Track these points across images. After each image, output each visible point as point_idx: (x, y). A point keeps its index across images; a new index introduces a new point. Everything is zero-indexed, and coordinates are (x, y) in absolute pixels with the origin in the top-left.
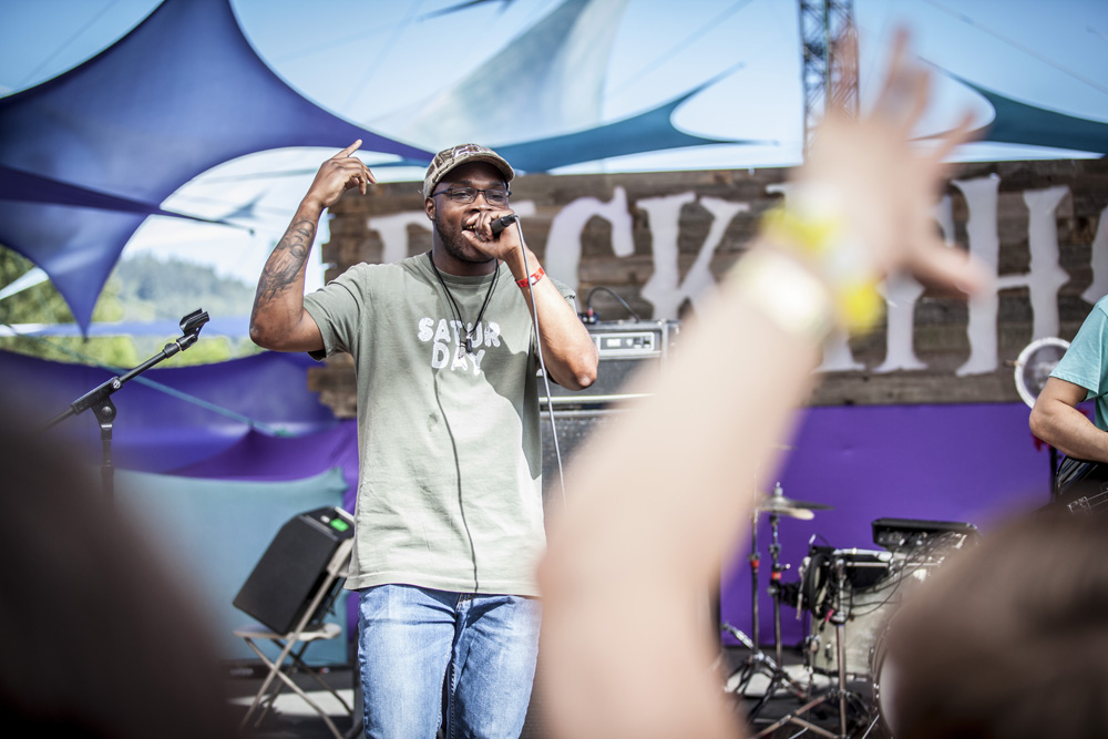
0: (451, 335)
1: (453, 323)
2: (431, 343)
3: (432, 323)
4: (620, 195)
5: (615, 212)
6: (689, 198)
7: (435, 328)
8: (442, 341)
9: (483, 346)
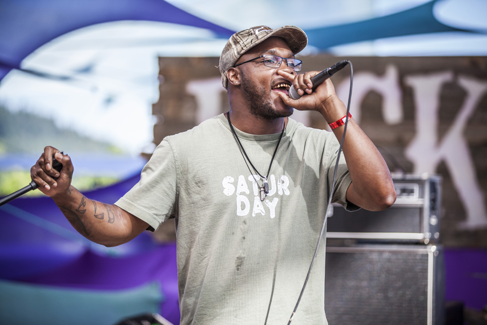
0: (251, 188)
1: (251, 178)
2: (234, 196)
3: (232, 180)
4: (392, 74)
5: (388, 86)
6: (447, 77)
7: (235, 184)
8: (243, 194)
9: (276, 195)
